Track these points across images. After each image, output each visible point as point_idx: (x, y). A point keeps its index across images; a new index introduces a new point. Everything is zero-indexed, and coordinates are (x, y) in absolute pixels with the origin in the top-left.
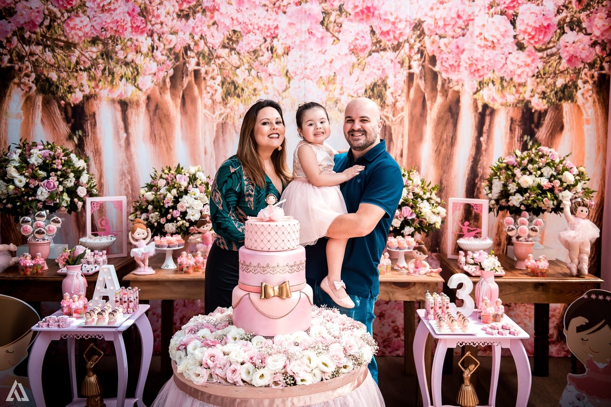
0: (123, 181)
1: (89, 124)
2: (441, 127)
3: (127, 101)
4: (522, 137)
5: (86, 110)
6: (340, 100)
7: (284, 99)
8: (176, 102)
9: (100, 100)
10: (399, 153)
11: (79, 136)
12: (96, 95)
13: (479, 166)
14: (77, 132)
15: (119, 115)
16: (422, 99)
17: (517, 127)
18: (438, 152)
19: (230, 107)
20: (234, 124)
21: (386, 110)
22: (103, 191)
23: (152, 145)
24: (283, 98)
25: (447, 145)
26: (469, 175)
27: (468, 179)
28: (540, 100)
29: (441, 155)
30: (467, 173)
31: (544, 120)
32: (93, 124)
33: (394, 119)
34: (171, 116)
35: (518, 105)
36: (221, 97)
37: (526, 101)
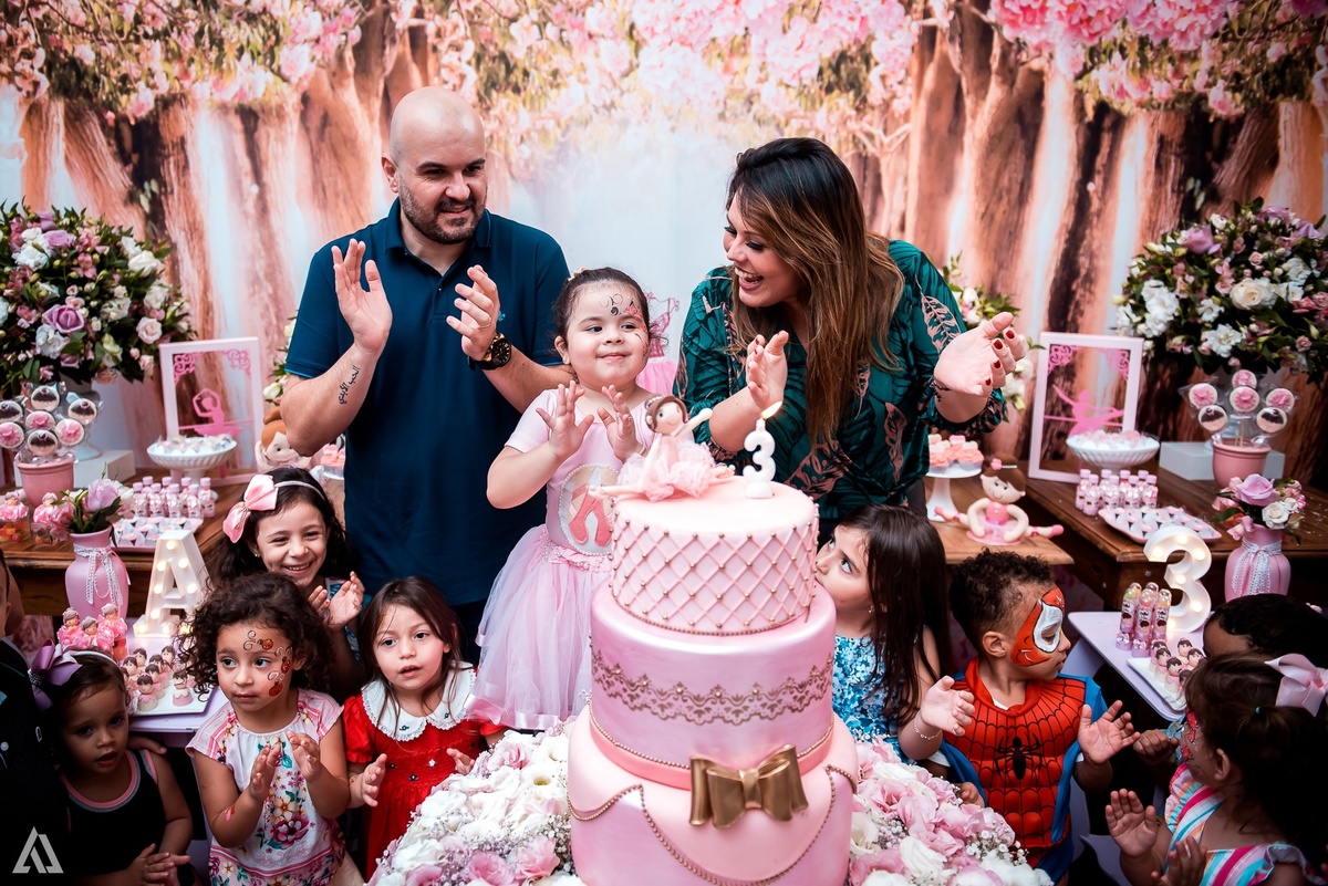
0: (257, 297)
1: (172, 166)
2: (996, 160)
3: (256, 108)
4: (1182, 181)
5: (164, 132)
6: (759, 95)
7: (626, 96)
8: (369, 107)
9: (195, 107)
10: (896, 221)
11: (153, 193)
12: (183, 95)
13: (1081, 251)
14: (146, 185)
15: (239, 141)
16: (954, 91)
17: (1173, 158)
18: (987, 218)
19: (496, 117)
20: (506, 157)
21: (868, 117)
22: (212, 319)
23: (318, 212)
24: (622, 93)
25: (1009, 202)
26: (1057, 271)
27: (1055, 280)
28: (1229, 95)
29: (995, 227)
30: (1053, 267)
31: (1235, 141)
32: (182, 164)
33: (886, 140)
34: (360, 140)
35: (1177, 105)
36: (474, 91)
37: (1196, 95)
